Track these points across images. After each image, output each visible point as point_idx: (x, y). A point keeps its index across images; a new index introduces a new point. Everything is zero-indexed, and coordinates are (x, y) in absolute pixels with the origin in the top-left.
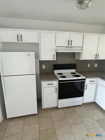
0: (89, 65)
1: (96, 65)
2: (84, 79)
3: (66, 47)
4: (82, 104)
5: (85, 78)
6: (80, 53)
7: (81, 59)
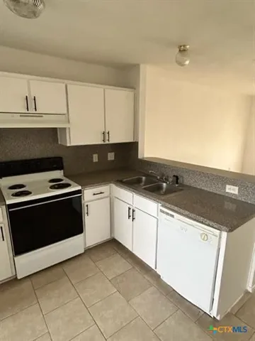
0: (95, 158)
1: (111, 156)
2: (79, 192)
3: (22, 115)
4: (83, 251)
5: (79, 188)
6: (65, 129)
7: (68, 145)
